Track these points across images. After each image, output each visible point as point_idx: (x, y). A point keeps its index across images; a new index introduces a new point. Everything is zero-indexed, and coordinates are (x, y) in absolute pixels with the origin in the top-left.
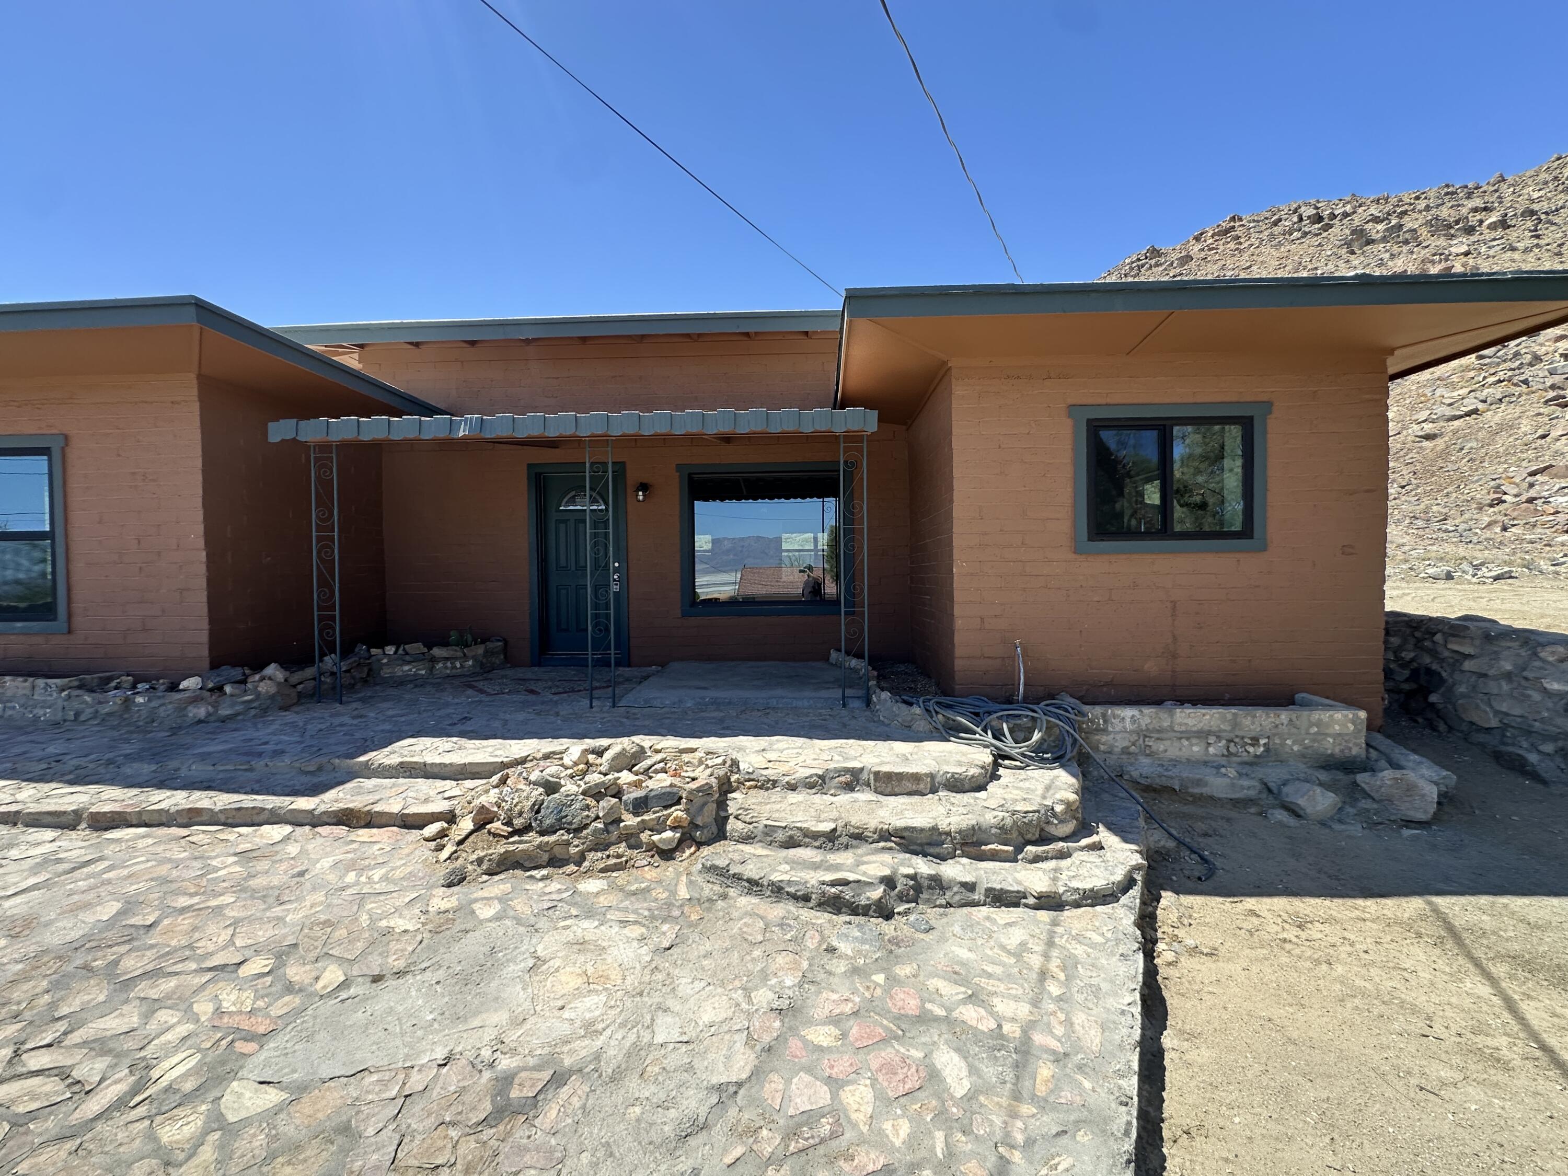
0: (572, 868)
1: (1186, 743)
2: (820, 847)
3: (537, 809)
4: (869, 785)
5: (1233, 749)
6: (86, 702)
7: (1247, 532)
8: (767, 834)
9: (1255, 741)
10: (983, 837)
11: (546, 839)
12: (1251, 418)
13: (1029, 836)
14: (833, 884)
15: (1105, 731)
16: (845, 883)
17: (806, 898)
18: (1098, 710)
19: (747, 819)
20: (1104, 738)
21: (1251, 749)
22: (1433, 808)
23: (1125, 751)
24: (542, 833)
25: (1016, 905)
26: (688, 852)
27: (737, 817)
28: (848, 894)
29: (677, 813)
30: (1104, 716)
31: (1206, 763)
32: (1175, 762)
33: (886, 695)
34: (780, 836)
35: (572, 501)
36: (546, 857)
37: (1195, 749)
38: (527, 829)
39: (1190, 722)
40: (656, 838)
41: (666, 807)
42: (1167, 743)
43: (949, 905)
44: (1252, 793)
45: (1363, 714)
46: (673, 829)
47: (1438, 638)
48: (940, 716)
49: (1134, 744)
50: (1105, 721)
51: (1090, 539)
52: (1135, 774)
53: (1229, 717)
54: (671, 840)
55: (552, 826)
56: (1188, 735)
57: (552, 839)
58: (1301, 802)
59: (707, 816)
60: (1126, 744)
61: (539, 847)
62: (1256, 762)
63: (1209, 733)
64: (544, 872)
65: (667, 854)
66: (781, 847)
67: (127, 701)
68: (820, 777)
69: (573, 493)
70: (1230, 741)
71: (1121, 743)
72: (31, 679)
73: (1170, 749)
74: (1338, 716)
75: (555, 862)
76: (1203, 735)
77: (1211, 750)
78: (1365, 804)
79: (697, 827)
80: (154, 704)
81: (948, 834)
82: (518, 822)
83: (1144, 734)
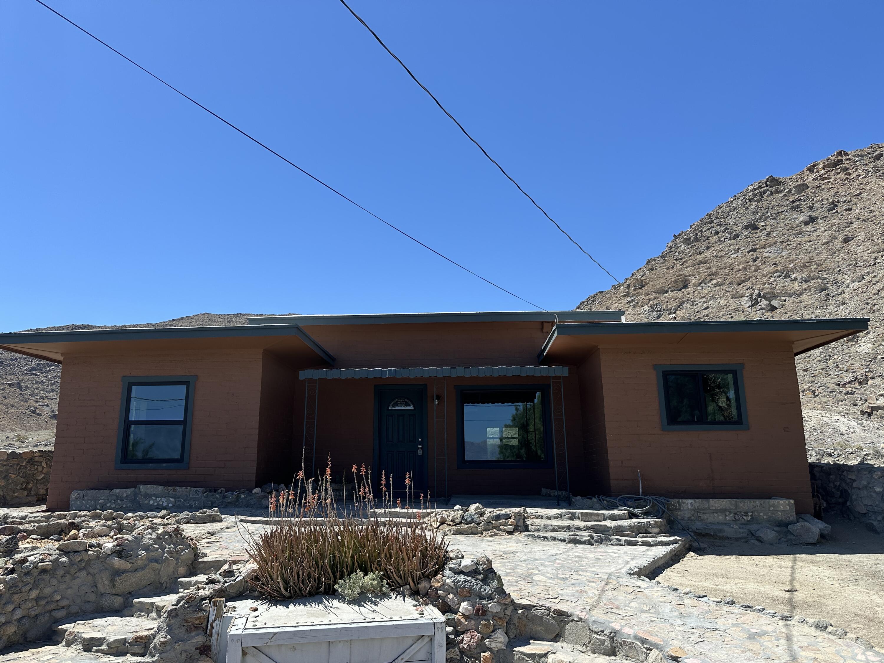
0: (479, 535)
1: (716, 515)
2: (565, 531)
3: (463, 517)
4: (579, 518)
5: (737, 517)
6: (217, 498)
7: (739, 422)
8: (545, 528)
9: (746, 514)
10: (624, 529)
11: (469, 525)
12: (736, 371)
13: (641, 531)
14: (573, 535)
15: (679, 509)
16: (578, 535)
17: (564, 540)
18: (676, 500)
19: (536, 525)
20: (680, 513)
21: (745, 518)
22: (817, 537)
23: (689, 519)
24: (467, 524)
25: (636, 545)
26: (517, 533)
27: (531, 525)
28: (578, 538)
29: (510, 521)
30: (678, 502)
31: (726, 524)
32: (712, 523)
33: (579, 498)
34: (550, 528)
35: (396, 405)
36: (470, 531)
37: (720, 517)
38: (461, 523)
39: (717, 505)
40: (506, 527)
41: (506, 519)
42: (708, 515)
43: (612, 545)
44: (744, 535)
45: (792, 501)
46: (511, 525)
47: (845, 473)
48: (605, 502)
49: (693, 516)
50: (679, 505)
51: (668, 425)
52: (694, 528)
53: (734, 502)
54: (511, 528)
55: (470, 521)
56: (716, 511)
57: (471, 525)
58: (761, 535)
59: (521, 523)
60: (690, 515)
61: (468, 527)
62: (748, 523)
63: (726, 510)
64: (470, 536)
65: (511, 533)
66: (551, 531)
67: (238, 497)
68: (559, 514)
69: (396, 400)
70: (735, 514)
71: (687, 515)
72: (189, 488)
73: (710, 518)
74: (781, 502)
75: (474, 533)
76: (723, 511)
77: (728, 518)
78: (790, 537)
79: (518, 526)
80: (248, 498)
81: (611, 528)
82: (457, 521)
83: (697, 510)
